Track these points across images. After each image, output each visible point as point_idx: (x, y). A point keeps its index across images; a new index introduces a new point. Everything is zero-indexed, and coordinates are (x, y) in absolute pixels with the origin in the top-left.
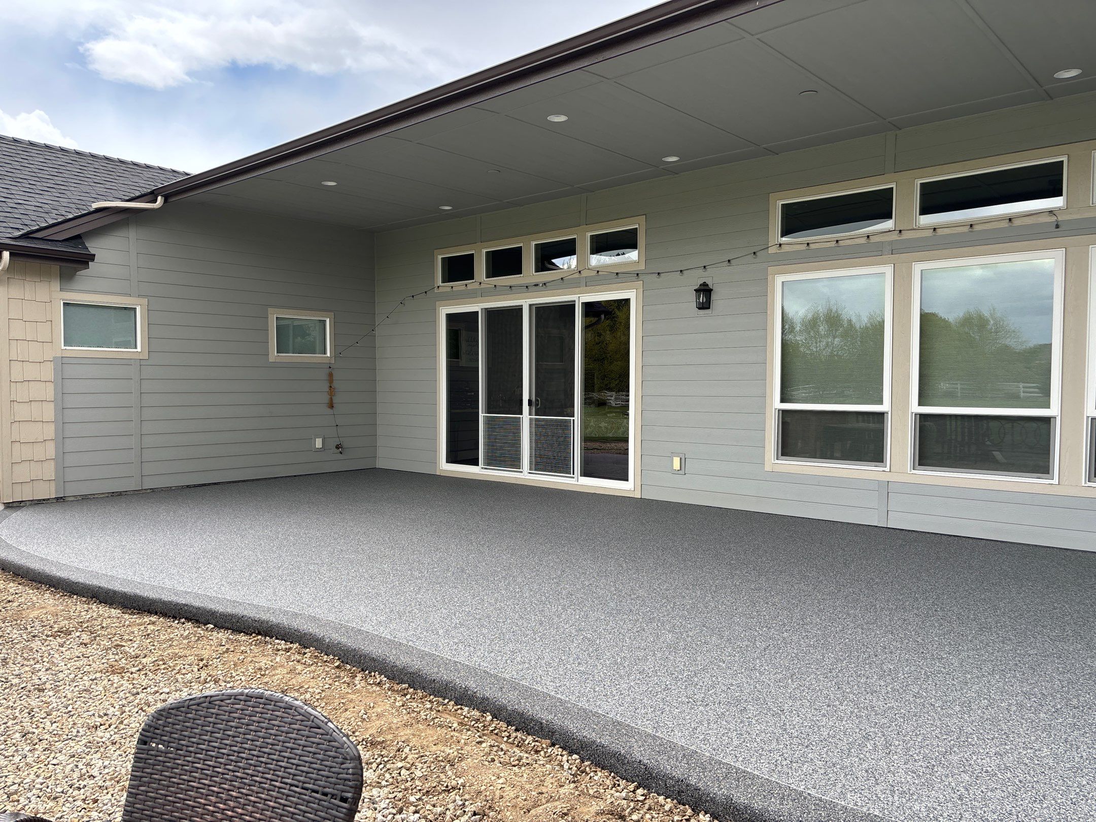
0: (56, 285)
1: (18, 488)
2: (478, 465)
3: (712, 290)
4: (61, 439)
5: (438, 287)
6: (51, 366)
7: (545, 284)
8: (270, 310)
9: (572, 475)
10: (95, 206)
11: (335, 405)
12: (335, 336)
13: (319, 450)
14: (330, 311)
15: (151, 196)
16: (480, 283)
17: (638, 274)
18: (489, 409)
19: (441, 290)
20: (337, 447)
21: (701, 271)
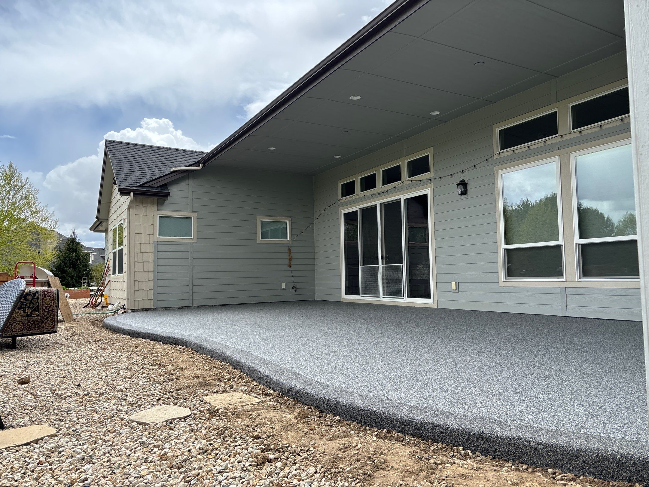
0: (156, 208)
1: (136, 303)
2: (359, 295)
3: (467, 184)
4: (156, 280)
5: (340, 200)
6: (152, 245)
7: (387, 191)
8: (258, 217)
9: (403, 297)
10: (172, 170)
11: (292, 266)
12: (292, 230)
13: (284, 289)
14: (288, 217)
15: (197, 164)
16: (358, 195)
17: (430, 180)
18: (364, 263)
19: (341, 201)
20: (293, 288)
21: (461, 174)
